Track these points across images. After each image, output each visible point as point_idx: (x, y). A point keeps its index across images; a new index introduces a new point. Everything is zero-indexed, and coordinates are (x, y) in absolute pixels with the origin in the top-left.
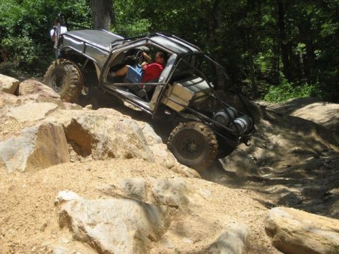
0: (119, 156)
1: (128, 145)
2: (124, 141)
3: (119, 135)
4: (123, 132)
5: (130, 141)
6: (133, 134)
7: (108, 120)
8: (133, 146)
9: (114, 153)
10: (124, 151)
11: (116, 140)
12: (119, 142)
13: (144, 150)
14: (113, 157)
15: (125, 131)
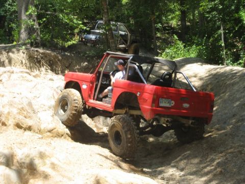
0: (10, 125)
1: (18, 116)
2: (15, 113)
3: (11, 109)
4: (14, 107)
5: (19, 113)
6: (22, 108)
7: (5, 97)
8: (21, 117)
9: (6, 123)
10: (14, 121)
11: (9, 113)
12: (11, 114)
13: (31, 119)
14: (6, 125)
15: (16, 106)
